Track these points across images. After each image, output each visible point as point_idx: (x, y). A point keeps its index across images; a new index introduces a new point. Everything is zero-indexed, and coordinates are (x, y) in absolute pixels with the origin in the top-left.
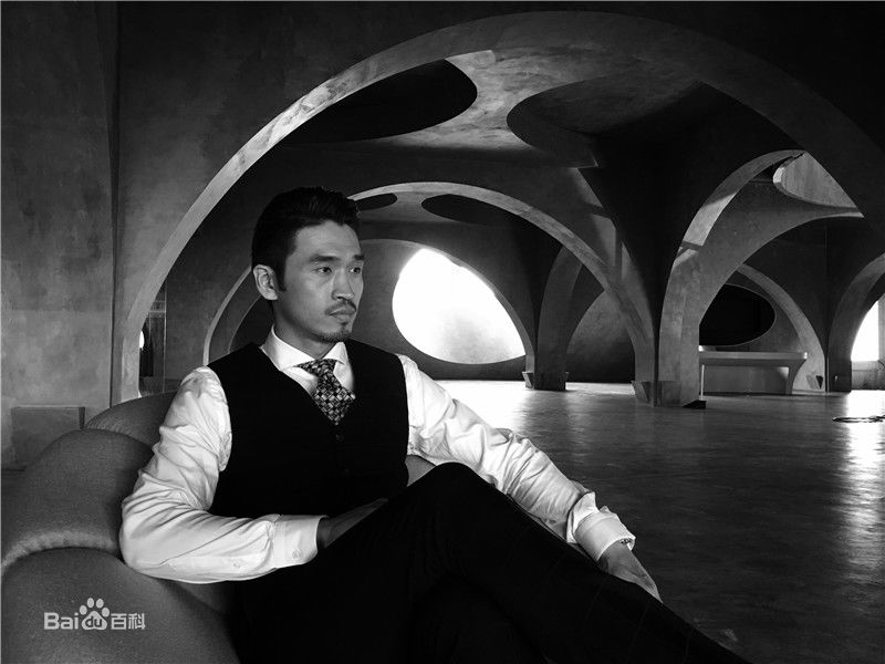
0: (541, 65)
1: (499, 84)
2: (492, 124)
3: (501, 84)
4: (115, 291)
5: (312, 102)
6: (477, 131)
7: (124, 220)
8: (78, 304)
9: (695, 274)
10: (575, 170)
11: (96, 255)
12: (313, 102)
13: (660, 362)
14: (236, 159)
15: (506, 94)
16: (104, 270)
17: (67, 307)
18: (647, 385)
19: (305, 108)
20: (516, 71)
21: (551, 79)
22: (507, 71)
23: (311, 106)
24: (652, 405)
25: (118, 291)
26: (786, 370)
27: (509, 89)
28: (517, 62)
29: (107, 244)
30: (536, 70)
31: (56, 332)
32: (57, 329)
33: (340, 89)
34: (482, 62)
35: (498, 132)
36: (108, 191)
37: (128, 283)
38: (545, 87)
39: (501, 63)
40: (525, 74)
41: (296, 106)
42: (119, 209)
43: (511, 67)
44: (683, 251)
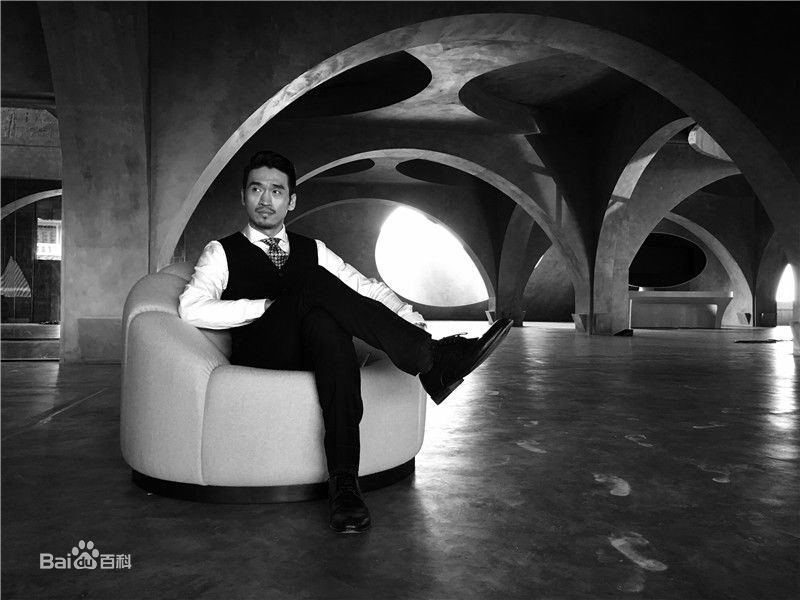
0: (481, 52)
1: (449, 67)
2: (447, 101)
3: (450, 67)
4: (150, 233)
5: (294, 89)
6: (435, 106)
7: (156, 181)
8: (123, 243)
9: (625, 223)
10: (521, 137)
11: (136, 207)
12: (296, 88)
13: (595, 297)
14: (237, 134)
15: (456, 76)
16: (142, 218)
17: (116, 245)
18: (584, 317)
19: (289, 94)
20: (461, 57)
21: (489, 62)
22: (454, 58)
23: (293, 91)
24: (588, 334)
25: (153, 233)
26: (715, 308)
27: (457, 72)
28: (461, 50)
29: (144, 200)
30: (477, 56)
31: (109, 263)
32: (109, 262)
33: (316, 78)
34: (433, 51)
35: (452, 106)
36: (144, 160)
37: (160, 228)
38: (487, 70)
39: (448, 52)
40: (468, 60)
41: (282, 92)
42: (152, 171)
43: (457, 54)
44: (613, 203)
